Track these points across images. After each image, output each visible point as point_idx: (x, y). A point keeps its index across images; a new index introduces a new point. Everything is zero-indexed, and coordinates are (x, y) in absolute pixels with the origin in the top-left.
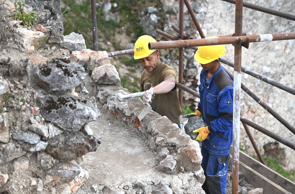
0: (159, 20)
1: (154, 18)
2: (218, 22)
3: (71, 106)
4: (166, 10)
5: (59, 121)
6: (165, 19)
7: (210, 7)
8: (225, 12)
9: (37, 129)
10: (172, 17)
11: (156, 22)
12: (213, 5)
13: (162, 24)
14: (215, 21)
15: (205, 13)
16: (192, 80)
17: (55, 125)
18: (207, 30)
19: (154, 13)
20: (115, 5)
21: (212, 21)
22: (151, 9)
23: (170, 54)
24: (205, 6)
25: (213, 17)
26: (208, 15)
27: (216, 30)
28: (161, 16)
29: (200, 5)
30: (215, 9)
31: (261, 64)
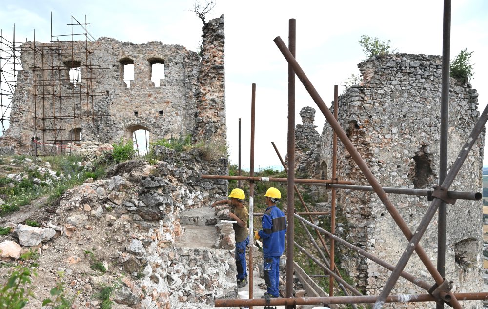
0: (344, 231)
1: (341, 229)
2: (384, 236)
3: (151, 194)
4: (349, 225)
5: (145, 200)
6: (348, 231)
7: (378, 225)
8: (389, 229)
9: (133, 201)
10: (354, 230)
11: (342, 232)
12: (380, 224)
13: (346, 234)
14: (381, 234)
15: (374, 228)
16: (365, 273)
17: (143, 202)
18: (376, 240)
19: (342, 226)
20: (322, 222)
21: (379, 234)
22: (340, 224)
23: (349, 253)
24: (374, 223)
25: (380, 231)
26: (376, 230)
27: (383, 241)
28: (345, 229)
29: (371, 223)
30: (382, 226)
31: (419, 269)
